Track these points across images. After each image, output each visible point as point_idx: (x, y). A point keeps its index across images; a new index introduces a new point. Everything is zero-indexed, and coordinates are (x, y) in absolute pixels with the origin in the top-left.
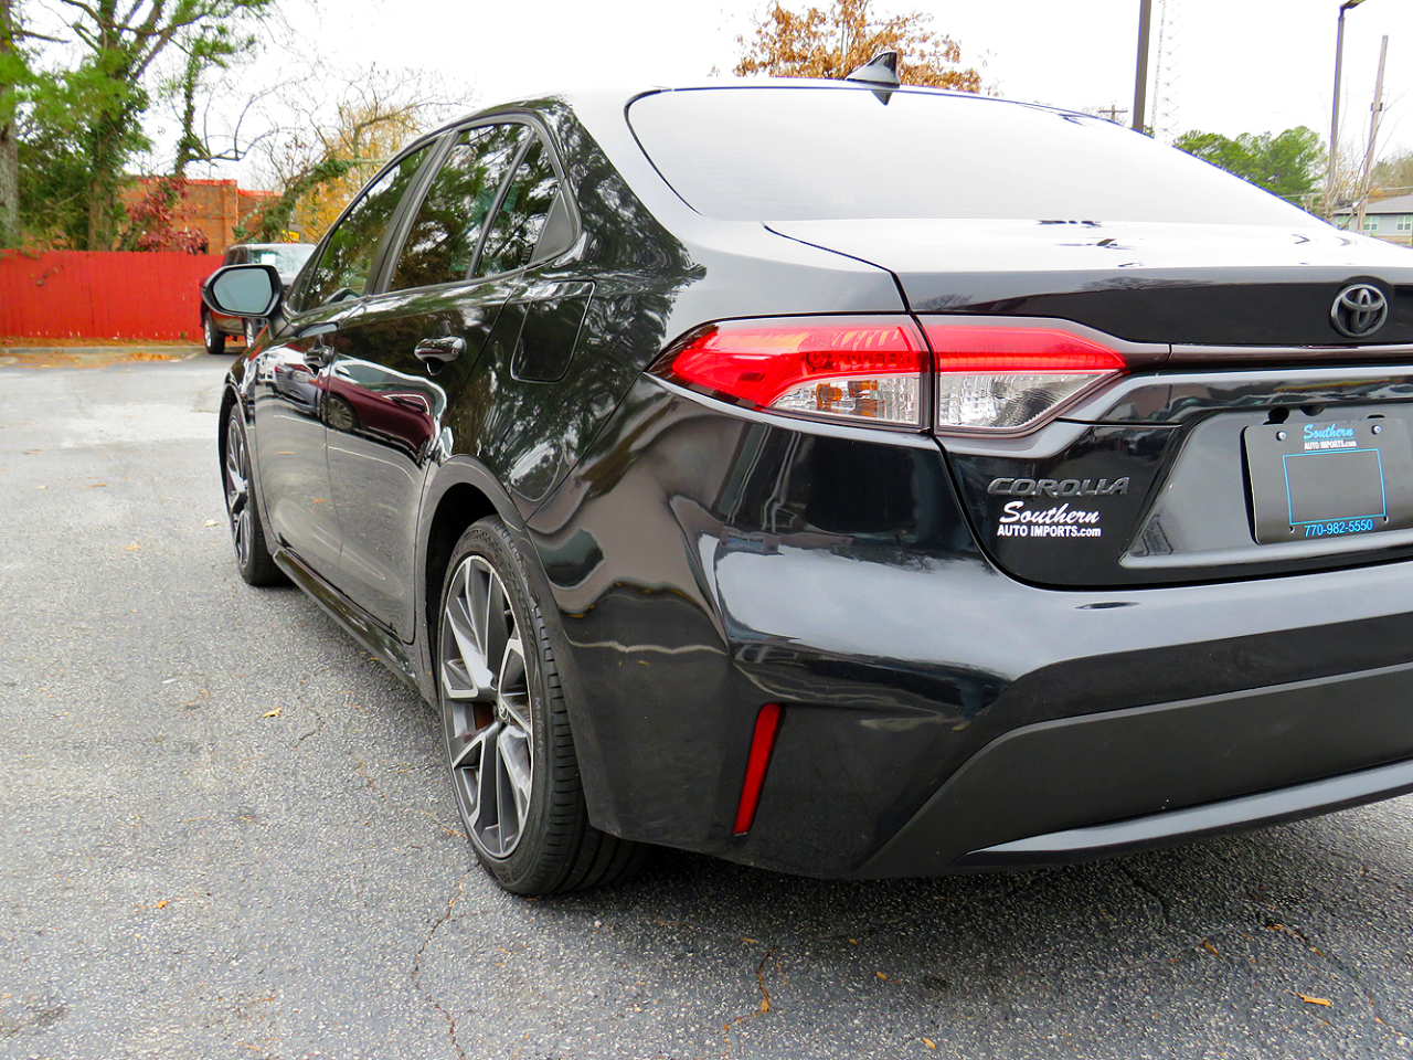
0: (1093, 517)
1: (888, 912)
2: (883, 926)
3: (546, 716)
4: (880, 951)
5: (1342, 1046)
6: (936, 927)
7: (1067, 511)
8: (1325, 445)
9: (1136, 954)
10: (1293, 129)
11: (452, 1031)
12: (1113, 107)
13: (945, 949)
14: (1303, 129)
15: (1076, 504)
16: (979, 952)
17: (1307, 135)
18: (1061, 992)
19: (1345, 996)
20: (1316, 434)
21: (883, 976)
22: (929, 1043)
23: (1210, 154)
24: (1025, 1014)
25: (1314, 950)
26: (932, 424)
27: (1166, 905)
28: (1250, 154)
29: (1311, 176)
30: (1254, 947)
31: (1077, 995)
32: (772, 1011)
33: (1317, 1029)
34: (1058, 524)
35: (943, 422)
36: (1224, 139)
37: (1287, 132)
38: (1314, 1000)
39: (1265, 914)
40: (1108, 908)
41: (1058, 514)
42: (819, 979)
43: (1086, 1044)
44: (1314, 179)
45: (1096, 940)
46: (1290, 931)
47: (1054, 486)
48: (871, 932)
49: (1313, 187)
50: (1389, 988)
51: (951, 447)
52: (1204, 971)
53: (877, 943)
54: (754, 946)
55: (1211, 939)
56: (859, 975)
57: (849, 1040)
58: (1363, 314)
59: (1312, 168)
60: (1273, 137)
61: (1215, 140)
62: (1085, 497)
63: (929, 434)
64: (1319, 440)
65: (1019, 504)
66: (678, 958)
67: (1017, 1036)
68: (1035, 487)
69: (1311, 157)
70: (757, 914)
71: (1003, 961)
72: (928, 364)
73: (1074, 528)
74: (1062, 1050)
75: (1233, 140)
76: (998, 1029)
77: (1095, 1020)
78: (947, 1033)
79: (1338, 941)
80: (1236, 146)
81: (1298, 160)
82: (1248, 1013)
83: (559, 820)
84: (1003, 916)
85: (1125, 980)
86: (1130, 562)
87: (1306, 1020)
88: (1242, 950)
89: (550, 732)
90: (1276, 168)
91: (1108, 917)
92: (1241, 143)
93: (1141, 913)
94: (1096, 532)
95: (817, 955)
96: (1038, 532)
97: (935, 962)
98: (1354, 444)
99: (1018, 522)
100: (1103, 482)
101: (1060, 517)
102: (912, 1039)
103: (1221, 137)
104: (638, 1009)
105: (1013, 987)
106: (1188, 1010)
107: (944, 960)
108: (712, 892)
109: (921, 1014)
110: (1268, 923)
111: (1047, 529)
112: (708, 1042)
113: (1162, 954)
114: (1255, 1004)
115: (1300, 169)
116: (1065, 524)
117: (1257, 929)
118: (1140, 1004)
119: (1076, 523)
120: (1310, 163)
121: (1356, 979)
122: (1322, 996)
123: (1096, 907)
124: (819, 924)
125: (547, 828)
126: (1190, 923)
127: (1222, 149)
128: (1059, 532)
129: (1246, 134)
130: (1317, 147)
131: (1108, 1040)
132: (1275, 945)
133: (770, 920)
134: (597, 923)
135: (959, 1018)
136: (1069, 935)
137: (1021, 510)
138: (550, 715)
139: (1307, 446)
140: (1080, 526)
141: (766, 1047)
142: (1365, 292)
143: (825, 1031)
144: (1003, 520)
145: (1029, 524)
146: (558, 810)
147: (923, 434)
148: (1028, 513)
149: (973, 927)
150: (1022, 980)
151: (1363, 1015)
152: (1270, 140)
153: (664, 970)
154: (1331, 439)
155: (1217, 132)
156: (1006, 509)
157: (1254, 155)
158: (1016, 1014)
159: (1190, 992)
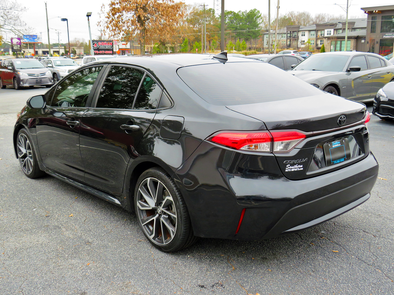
0: (302, 166)
1: (247, 245)
2: (248, 248)
3: (181, 213)
4: (250, 253)
5: (343, 259)
6: (258, 247)
7: (297, 166)
8: (336, 146)
9: (299, 247)
10: (253, 9)
11: (174, 283)
12: (204, 4)
13: (262, 251)
14: (255, 10)
15: (299, 164)
16: (269, 251)
17: (256, 11)
18: (289, 257)
19: (340, 250)
20: (334, 144)
21: (254, 259)
22: (270, 270)
23: (231, 17)
24: (284, 262)
25: (331, 241)
26: (272, 151)
27: (300, 236)
28: (242, 17)
29: (258, 23)
30: (320, 242)
31: (292, 257)
32: (236, 269)
33: (337, 257)
34: (296, 168)
35: (274, 151)
36: (234, 12)
37: (251, 10)
38: (335, 251)
39: (320, 236)
40: (289, 238)
41: (296, 166)
42: (241, 261)
43: (298, 266)
44: (259, 24)
45: (290, 245)
46: (325, 238)
47: (295, 161)
48: (246, 250)
49: (259, 26)
50: (347, 247)
51: (276, 155)
52: (313, 249)
53: (249, 252)
54: (224, 256)
55: (312, 242)
56: (249, 259)
57: (254, 272)
58: (342, 121)
59: (258, 20)
60: (248, 12)
61: (232, 13)
62: (300, 162)
63: (272, 153)
64: (335, 145)
65: (289, 165)
66: (210, 261)
67: (285, 266)
68: (292, 162)
69: (258, 17)
70: (221, 249)
71: (275, 252)
72: (272, 140)
73: (299, 169)
74: (294, 267)
75: (237, 13)
76: (281, 265)
77: (298, 261)
78: (272, 268)
79: (335, 239)
80: (238, 15)
81: (254, 18)
82: (325, 256)
83: (184, 235)
84: (270, 243)
85: (299, 252)
86: (308, 173)
87: (335, 255)
88: (318, 243)
89: (182, 217)
90: (249, 21)
91: (291, 240)
92: (239, 14)
93: (296, 239)
94: (302, 169)
95: (238, 256)
96: (293, 170)
97: (262, 254)
98: (340, 145)
99: (289, 169)
100: (303, 159)
101: (296, 167)
102: (266, 270)
103: (233, 12)
104: (209, 273)
105: (279, 257)
106: (313, 257)
107: (263, 254)
108: (208, 246)
109: (265, 265)
110: (321, 237)
111: (294, 169)
112: (227, 277)
113: (304, 246)
114: (325, 254)
115: (255, 21)
116: (297, 168)
117: (319, 239)
118: (304, 257)
119: (299, 168)
120: (258, 19)
121: (341, 246)
122: (336, 250)
123: (287, 239)
124: (235, 250)
125: (181, 237)
126: (307, 239)
127: (234, 15)
128: (296, 170)
129: (240, 11)
130: (259, 14)
131: (302, 264)
132: (324, 241)
133: (224, 250)
134: (189, 256)
135: (273, 265)
136: (285, 245)
137: (289, 166)
138: (182, 213)
139: (333, 146)
140: (300, 168)
141: (239, 276)
142: (343, 117)
143: (249, 271)
144: (286, 168)
145: (291, 169)
146: (184, 233)
147: (271, 153)
148: (291, 167)
149: (265, 246)
150: (280, 255)
151: (345, 253)
152: (247, 13)
153: (209, 264)
154: (337, 144)
155: (232, 11)
156: (287, 166)
157: (243, 17)
158: (283, 262)
159: (312, 253)
